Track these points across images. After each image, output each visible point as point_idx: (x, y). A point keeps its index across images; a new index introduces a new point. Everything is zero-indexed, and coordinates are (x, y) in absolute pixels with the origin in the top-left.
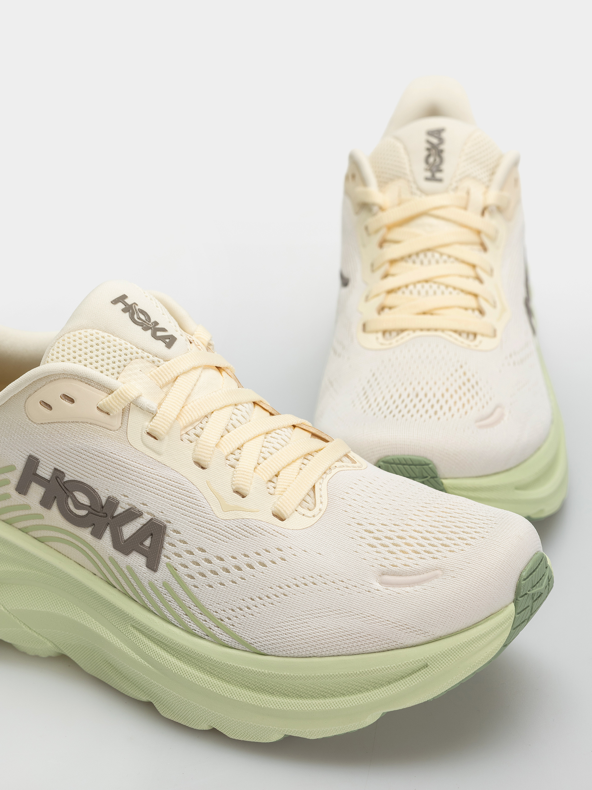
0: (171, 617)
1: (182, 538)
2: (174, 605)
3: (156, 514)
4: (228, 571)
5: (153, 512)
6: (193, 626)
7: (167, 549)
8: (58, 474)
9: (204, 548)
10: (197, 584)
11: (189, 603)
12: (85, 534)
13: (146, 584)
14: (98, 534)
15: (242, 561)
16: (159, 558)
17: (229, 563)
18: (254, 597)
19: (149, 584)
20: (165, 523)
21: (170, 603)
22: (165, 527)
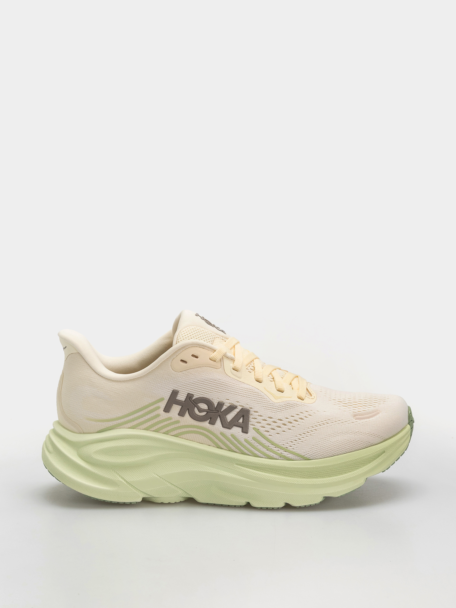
0: (260, 454)
1: (260, 414)
2: (260, 447)
3: (244, 405)
4: (285, 425)
5: (242, 405)
6: (272, 454)
7: (252, 421)
8: (189, 396)
10: (270, 434)
11: (267, 444)
12: (206, 424)
13: (243, 441)
14: (212, 423)
16: (248, 426)
17: (285, 421)
18: (301, 434)
19: (244, 440)
20: (249, 409)
21: (258, 447)
22: (249, 411)
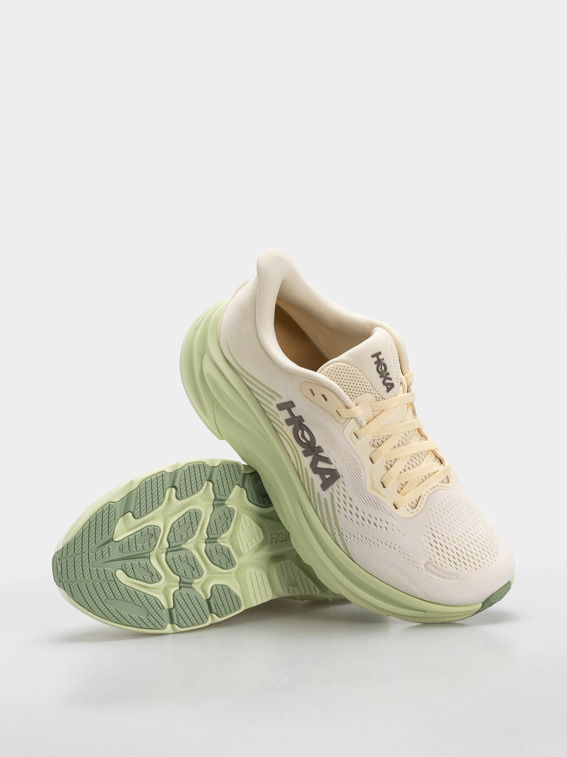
0: (319, 514)
1: (344, 488)
2: (324, 510)
3: (338, 469)
4: (357, 516)
5: (337, 467)
6: (328, 526)
7: (334, 486)
8: (301, 418)
9: (352, 499)
10: (340, 511)
11: (332, 515)
13: (316, 492)
14: (306, 454)
15: (367, 517)
16: (329, 487)
18: (363, 536)
19: (318, 493)
20: (340, 476)
21: (323, 508)
22: (339, 477)
